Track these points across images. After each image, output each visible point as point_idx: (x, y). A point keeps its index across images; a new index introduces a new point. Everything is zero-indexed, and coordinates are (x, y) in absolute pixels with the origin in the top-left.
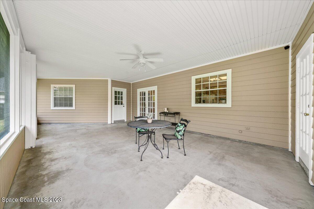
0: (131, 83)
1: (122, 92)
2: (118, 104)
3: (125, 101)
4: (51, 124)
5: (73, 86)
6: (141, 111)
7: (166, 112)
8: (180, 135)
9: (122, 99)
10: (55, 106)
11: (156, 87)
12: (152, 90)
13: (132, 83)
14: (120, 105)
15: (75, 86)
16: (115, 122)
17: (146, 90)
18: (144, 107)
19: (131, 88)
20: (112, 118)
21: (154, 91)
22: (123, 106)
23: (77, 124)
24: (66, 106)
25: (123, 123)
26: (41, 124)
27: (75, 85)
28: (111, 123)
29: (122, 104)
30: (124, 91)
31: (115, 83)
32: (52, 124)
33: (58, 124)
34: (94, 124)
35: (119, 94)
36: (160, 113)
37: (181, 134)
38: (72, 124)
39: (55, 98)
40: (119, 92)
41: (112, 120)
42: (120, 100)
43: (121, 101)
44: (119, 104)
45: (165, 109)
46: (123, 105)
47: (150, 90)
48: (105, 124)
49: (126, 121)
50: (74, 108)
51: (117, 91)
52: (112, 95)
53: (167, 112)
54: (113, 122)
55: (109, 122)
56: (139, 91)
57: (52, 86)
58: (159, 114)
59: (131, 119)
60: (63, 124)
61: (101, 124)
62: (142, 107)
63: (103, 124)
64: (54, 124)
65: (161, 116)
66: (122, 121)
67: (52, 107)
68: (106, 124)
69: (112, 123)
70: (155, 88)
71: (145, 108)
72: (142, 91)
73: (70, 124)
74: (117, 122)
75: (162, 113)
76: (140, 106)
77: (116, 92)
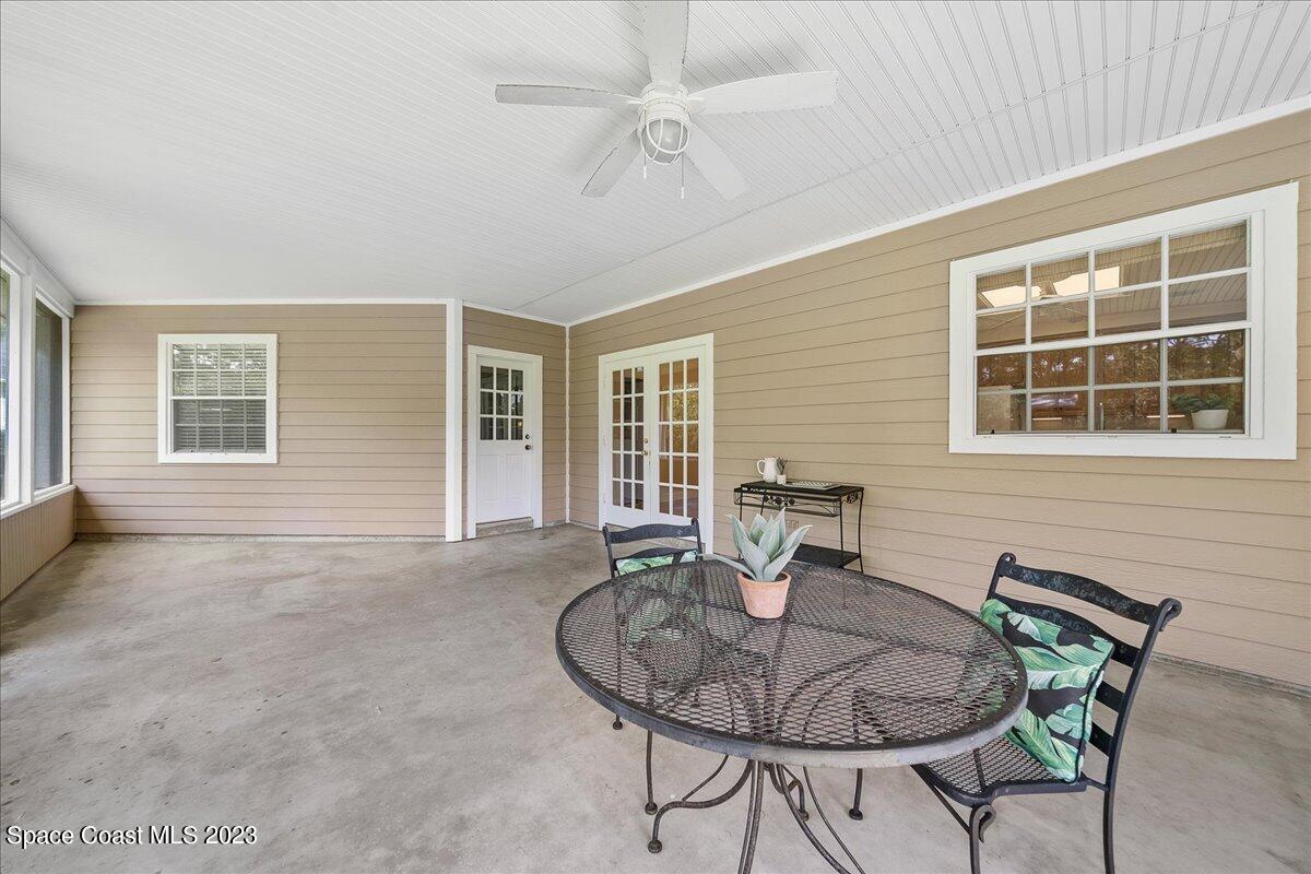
0: (567, 326)
1: (518, 375)
2: (498, 439)
3: (533, 421)
4: (158, 538)
5: (269, 341)
6: (616, 474)
7: (775, 486)
8: (1065, 738)
9: (518, 410)
10: (180, 443)
11: (708, 339)
12: (685, 356)
13: (571, 328)
14: (509, 442)
15: (279, 343)
16: (484, 531)
17: (648, 359)
18: (633, 452)
19: (568, 350)
20: (464, 507)
21: (694, 364)
22: (527, 448)
23: (286, 539)
24: (232, 444)
25: (522, 536)
26: (113, 538)
27: (275, 336)
28: (464, 535)
29: (518, 435)
30: (532, 367)
31: (480, 326)
32: (164, 538)
33: (196, 539)
34: (373, 539)
35: (502, 385)
36: (736, 490)
37: (1076, 735)
38: (261, 539)
39: (177, 404)
40: (502, 373)
41: (464, 521)
42: (510, 417)
43: (517, 420)
44: (502, 436)
45: (763, 466)
46: (524, 442)
47: (670, 358)
48: (430, 540)
49: (538, 523)
50: (269, 455)
51: (495, 365)
52: (465, 386)
53: (782, 480)
54: (472, 534)
55: (452, 533)
56: (609, 365)
57: (165, 341)
58: (732, 497)
59: (568, 510)
60: (218, 539)
61: (409, 539)
62: (622, 452)
63: (419, 544)
64: (176, 539)
65: (741, 504)
66: (522, 527)
67: (166, 454)
68: (435, 540)
69: (465, 539)
70: (701, 347)
71: (639, 459)
72: (621, 367)
73: (251, 539)
74: (496, 533)
75: (750, 488)
76: (616, 447)
77: (486, 374)
